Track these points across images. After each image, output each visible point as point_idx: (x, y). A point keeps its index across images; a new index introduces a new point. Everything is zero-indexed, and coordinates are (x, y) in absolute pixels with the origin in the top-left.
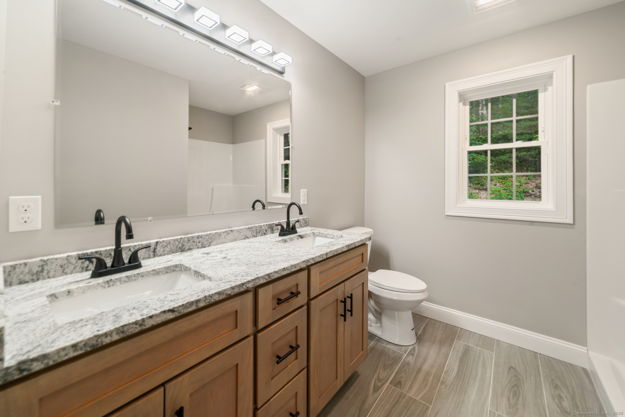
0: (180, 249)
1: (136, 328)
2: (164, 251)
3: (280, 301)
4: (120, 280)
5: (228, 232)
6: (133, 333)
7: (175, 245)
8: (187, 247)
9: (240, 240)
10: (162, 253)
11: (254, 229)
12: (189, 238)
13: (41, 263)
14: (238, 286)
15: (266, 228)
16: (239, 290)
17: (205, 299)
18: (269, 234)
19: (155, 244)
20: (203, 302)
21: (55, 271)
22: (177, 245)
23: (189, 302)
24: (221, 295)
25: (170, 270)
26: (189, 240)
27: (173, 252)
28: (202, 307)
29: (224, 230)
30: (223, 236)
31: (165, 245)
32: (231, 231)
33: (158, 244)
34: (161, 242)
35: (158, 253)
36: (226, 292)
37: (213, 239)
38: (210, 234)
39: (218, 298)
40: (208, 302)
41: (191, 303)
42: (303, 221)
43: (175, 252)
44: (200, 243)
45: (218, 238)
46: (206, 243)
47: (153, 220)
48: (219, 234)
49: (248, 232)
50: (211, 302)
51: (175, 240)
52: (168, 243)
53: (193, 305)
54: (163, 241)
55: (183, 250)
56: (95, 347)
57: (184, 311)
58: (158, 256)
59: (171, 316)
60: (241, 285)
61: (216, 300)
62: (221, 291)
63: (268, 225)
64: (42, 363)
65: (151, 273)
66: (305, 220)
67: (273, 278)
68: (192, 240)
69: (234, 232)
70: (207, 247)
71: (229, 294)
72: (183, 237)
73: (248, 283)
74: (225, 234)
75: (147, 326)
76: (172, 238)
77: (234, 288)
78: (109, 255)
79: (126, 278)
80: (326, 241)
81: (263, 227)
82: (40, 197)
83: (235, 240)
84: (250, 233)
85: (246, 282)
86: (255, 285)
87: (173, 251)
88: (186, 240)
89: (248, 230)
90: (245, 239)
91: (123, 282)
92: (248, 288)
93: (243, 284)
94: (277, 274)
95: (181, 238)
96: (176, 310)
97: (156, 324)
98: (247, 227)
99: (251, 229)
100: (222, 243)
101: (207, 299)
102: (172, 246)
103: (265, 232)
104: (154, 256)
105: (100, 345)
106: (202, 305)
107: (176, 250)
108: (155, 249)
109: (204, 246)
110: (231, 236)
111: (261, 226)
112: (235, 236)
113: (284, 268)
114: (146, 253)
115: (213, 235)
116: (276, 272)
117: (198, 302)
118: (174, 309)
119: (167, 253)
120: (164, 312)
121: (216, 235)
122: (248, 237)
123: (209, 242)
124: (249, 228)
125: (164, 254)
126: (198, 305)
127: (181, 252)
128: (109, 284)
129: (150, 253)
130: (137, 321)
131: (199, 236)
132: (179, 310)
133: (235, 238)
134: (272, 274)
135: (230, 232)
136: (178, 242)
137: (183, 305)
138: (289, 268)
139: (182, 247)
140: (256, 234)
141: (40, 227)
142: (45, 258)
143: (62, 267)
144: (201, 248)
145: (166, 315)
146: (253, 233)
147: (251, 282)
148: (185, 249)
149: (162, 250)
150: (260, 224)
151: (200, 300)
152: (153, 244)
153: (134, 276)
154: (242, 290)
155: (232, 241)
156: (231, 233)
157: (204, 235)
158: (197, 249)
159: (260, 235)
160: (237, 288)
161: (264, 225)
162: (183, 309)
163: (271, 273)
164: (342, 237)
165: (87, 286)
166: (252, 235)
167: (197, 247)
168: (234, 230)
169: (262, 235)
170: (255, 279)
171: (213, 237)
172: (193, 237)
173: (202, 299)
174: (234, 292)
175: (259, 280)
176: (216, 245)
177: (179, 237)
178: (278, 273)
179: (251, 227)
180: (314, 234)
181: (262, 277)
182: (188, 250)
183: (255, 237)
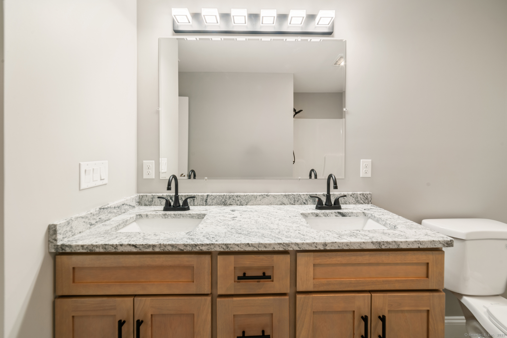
0: (223, 203)
1: (112, 249)
2: (212, 202)
3: (244, 277)
4: (170, 215)
5: (264, 196)
6: (111, 251)
7: (220, 200)
8: (228, 203)
9: (276, 205)
10: (211, 203)
11: (291, 196)
12: (230, 195)
13: (152, 197)
14: (191, 245)
15: (307, 198)
16: (192, 249)
17: (160, 246)
18: (310, 204)
19: (206, 197)
20: (159, 248)
21: (157, 202)
22: (221, 199)
23: (147, 244)
24: (174, 248)
25: (201, 217)
26: (230, 198)
27: (218, 205)
28: (158, 251)
29: (260, 194)
30: (259, 198)
31: (213, 198)
32: (267, 195)
33: (209, 197)
34: (210, 196)
35: (208, 203)
36: (179, 247)
37: (250, 199)
38: (247, 195)
39: (171, 249)
40: (162, 250)
41: (149, 246)
42: (362, 197)
43: (220, 205)
44: (239, 201)
45: (254, 200)
46: (244, 202)
47: (207, 179)
48: (255, 196)
49: (285, 199)
50: (165, 251)
51: (219, 196)
52: (215, 197)
53: (150, 248)
54: (212, 195)
55: (225, 204)
56: (92, 251)
57: (143, 250)
58: (208, 206)
59: (134, 250)
60: (194, 245)
61: (169, 251)
62: (174, 245)
63: (308, 196)
64: (70, 249)
65: (189, 216)
66: (366, 196)
67: (232, 249)
68: (232, 198)
69: (270, 197)
70: (244, 205)
71: (182, 250)
72: (225, 194)
73: (202, 246)
74: (261, 197)
75: (119, 251)
76: (218, 194)
77: (187, 246)
78: (181, 199)
79: (174, 215)
80: (379, 227)
81: (302, 197)
82: (154, 161)
83: (271, 204)
84: (287, 200)
85: (199, 245)
86: (209, 250)
87: (218, 203)
88: (228, 197)
89: (285, 197)
90: (281, 204)
91: (172, 217)
92: (201, 250)
93: (196, 245)
94: (237, 247)
95: (224, 195)
96: (138, 246)
97: (124, 251)
98: (284, 194)
99: (288, 196)
100: (258, 205)
101: (162, 247)
102: (218, 200)
103: (304, 201)
104: (206, 205)
105: (94, 251)
106: (157, 250)
107: (221, 204)
108: (206, 200)
109: (242, 204)
110: (266, 200)
111: (299, 194)
112: (271, 200)
113: (248, 244)
114: (201, 202)
115: (250, 197)
116: (237, 245)
117: (154, 247)
118: (136, 246)
119: (214, 204)
120: (130, 245)
121: (252, 197)
122: (285, 203)
123: (246, 201)
124: (285, 195)
125: (212, 204)
126: (154, 248)
127: (224, 205)
128: (165, 216)
129: (203, 202)
130: (113, 244)
131: (238, 195)
132: (140, 247)
133: (270, 202)
134: (232, 246)
135: (265, 196)
136: (222, 197)
137: (143, 245)
138: (256, 246)
139: (225, 202)
140: (294, 202)
141: (154, 178)
142: (154, 194)
143: (160, 201)
144: (240, 205)
145: (131, 248)
146: (290, 201)
147: (205, 246)
148: (227, 204)
149: (211, 201)
150: (298, 193)
151: (156, 246)
152: (205, 196)
153: (178, 215)
154: (194, 250)
155: (268, 205)
156: (267, 197)
157: (242, 195)
158: (236, 205)
159: (299, 204)
160: (190, 247)
161: (303, 195)
162: (143, 248)
163: (230, 244)
164: (396, 227)
165: (155, 214)
166: (289, 203)
167: (236, 204)
168: (270, 195)
169: (301, 204)
170: (209, 244)
171: (250, 198)
172: (233, 196)
173: (157, 246)
174: (187, 249)
175: (215, 247)
176: (253, 205)
177: (223, 194)
178: (239, 247)
179: (289, 195)
180: (365, 215)
181: (219, 245)
182: (229, 205)
183: (292, 204)
